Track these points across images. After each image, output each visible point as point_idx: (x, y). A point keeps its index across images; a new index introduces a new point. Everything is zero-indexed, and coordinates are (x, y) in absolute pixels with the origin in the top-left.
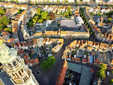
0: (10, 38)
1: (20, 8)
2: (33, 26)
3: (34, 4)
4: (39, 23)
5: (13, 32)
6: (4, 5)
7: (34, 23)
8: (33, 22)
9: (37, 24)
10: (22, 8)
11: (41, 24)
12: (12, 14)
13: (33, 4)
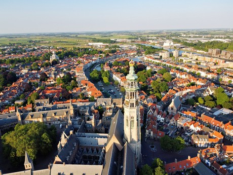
0: (154, 103)
1: (195, 81)
2: (193, 105)
3: (224, 85)
4: (206, 107)
5: (162, 100)
6: (177, 74)
7: (197, 104)
8: (197, 102)
9: (201, 106)
10: (198, 83)
11: (208, 108)
12: (178, 85)
13: (222, 84)
